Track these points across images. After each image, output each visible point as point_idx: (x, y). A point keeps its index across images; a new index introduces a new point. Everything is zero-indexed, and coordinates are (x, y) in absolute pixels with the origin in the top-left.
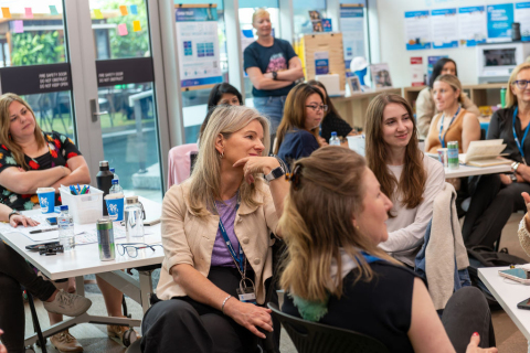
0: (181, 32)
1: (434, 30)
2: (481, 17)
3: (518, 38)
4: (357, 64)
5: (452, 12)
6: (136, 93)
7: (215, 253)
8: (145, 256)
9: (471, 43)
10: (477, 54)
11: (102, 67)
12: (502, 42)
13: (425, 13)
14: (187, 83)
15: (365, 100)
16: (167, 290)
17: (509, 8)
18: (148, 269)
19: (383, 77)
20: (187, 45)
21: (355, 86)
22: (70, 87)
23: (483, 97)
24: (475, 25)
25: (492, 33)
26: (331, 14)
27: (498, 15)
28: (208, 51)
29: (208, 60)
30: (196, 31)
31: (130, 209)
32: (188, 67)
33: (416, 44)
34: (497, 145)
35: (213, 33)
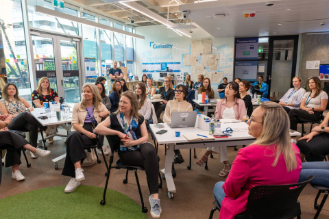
0: (86, 64)
1: (149, 68)
2: (160, 66)
3: (168, 71)
4: (131, 75)
5: (153, 64)
6: (76, 79)
7: (86, 120)
8: (69, 120)
9: (157, 71)
10: (158, 74)
11: (64, 72)
12: (164, 71)
13: (147, 64)
14: (88, 77)
15: (132, 83)
16: (72, 130)
17: (166, 64)
18: (70, 123)
19: (137, 78)
20: (88, 68)
21: (130, 80)
22: (56, 77)
23: (160, 84)
24: (158, 67)
25: (162, 69)
26: (125, 63)
27: (164, 65)
28: (93, 69)
29: (93, 72)
30: (90, 64)
31: (66, 108)
32: (88, 73)
33: (145, 71)
34: (159, 95)
35: (95, 65)
